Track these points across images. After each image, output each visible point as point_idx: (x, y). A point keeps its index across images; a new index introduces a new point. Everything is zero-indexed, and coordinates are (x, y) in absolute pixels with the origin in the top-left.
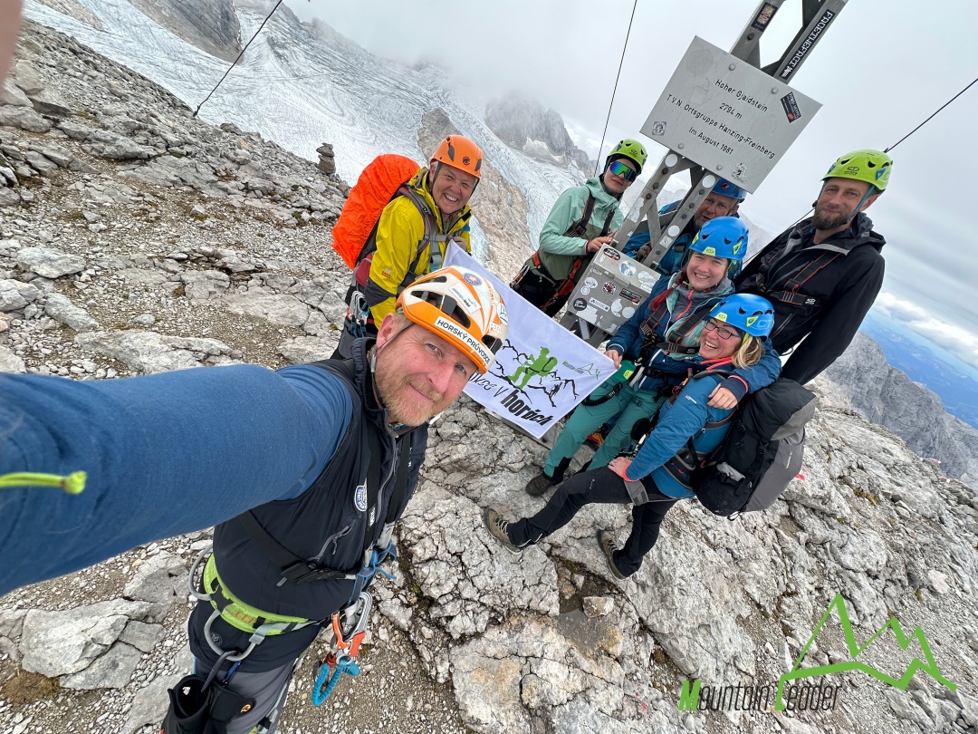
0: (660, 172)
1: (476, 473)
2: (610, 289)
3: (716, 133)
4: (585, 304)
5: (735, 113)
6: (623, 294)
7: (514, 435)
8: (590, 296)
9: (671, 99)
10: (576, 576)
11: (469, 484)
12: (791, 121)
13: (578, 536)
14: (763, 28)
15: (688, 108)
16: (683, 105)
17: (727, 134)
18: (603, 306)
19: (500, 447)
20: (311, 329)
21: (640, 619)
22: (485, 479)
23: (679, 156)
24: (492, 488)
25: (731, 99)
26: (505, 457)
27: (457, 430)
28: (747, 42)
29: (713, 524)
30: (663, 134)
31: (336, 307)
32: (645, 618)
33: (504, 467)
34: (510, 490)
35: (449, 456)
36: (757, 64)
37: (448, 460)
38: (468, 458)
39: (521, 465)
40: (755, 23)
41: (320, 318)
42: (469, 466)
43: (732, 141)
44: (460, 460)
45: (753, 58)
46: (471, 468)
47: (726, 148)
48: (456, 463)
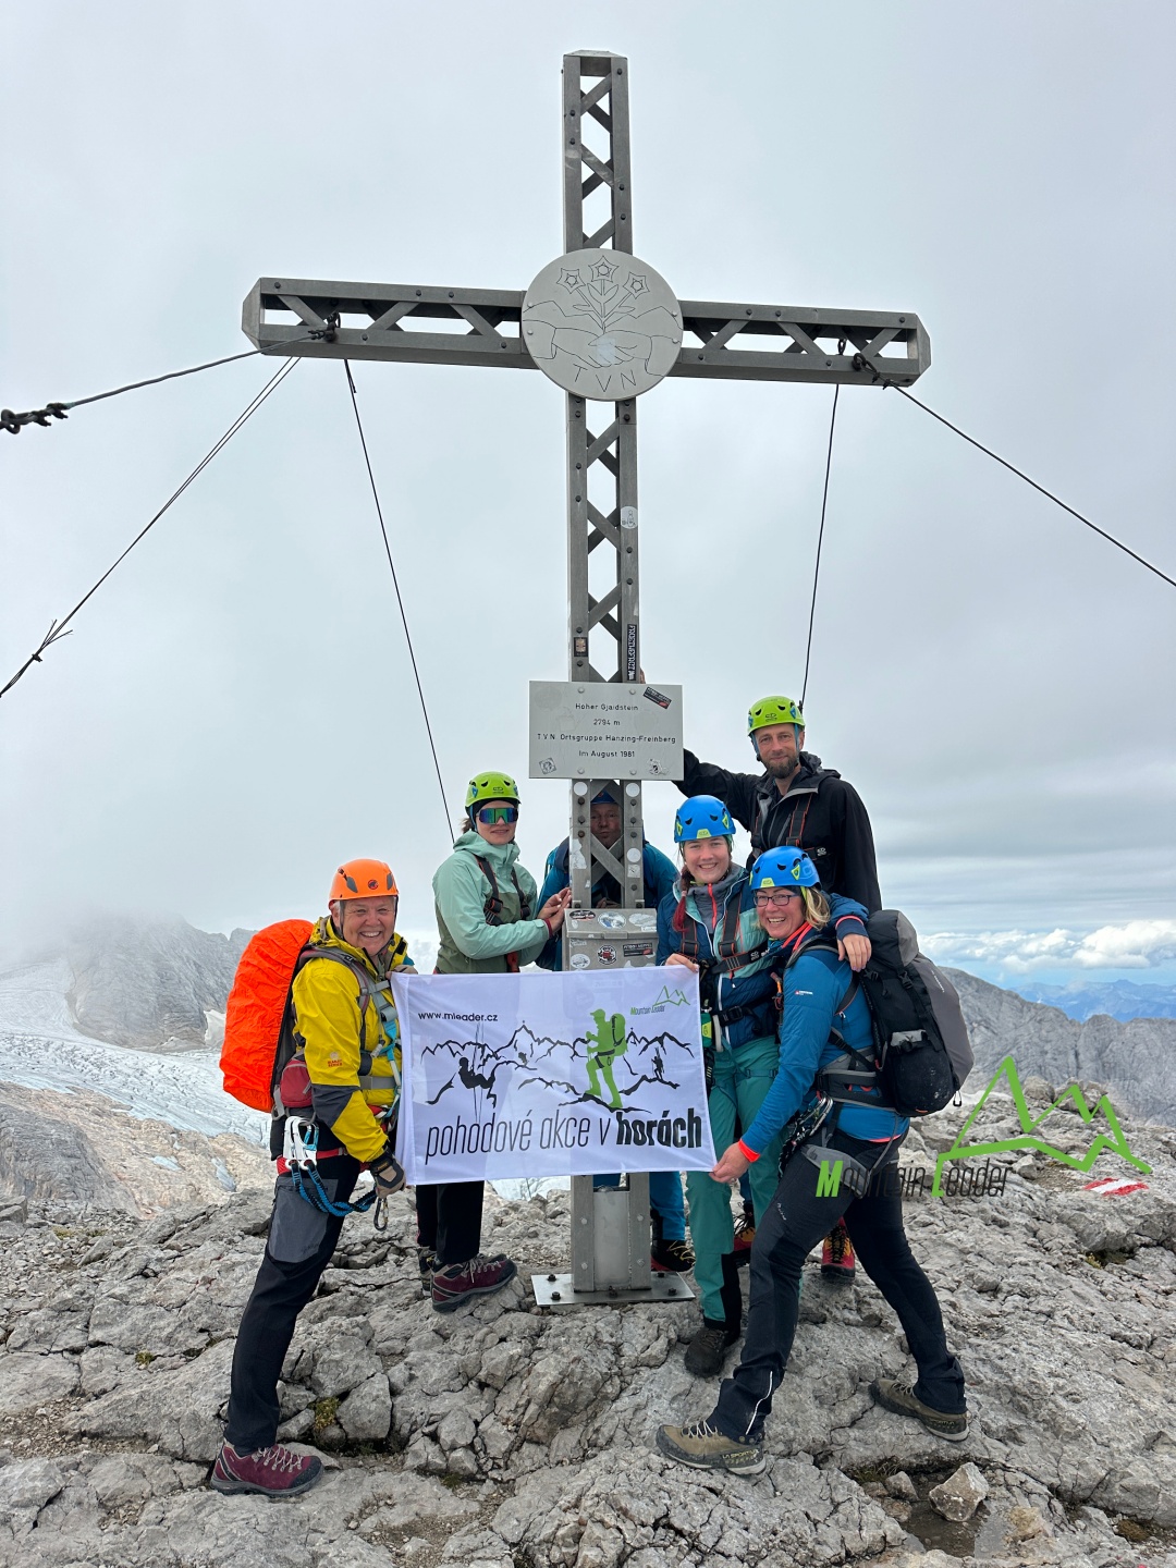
0: (578, 806)
1: (599, 1399)
2: (608, 956)
3: (607, 746)
5: (612, 722)
6: (627, 953)
7: (617, 1312)
9: (542, 737)
10: (891, 1479)
11: (597, 1431)
12: (666, 708)
13: (846, 1417)
14: (586, 654)
15: (563, 737)
16: (558, 736)
17: (617, 742)
19: (607, 1338)
20: (101, 1381)
21: (1051, 1488)
22: (619, 1405)
23: (585, 781)
24: (640, 1415)
25: (599, 713)
26: (626, 1349)
27: (514, 1349)
28: (580, 669)
29: (1051, 1303)
30: (555, 769)
31: (130, 1321)
32: (1055, 1481)
33: (637, 1365)
34: (674, 1399)
35: (529, 1402)
36: (601, 680)
37: (533, 1408)
38: (565, 1375)
39: (662, 1343)
40: (576, 653)
41: (108, 1354)
42: (576, 1395)
43: (627, 746)
44: (554, 1386)
45: (594, 677)
46: (583, 1398)
47: (626, 754)
48: (550, 1402)
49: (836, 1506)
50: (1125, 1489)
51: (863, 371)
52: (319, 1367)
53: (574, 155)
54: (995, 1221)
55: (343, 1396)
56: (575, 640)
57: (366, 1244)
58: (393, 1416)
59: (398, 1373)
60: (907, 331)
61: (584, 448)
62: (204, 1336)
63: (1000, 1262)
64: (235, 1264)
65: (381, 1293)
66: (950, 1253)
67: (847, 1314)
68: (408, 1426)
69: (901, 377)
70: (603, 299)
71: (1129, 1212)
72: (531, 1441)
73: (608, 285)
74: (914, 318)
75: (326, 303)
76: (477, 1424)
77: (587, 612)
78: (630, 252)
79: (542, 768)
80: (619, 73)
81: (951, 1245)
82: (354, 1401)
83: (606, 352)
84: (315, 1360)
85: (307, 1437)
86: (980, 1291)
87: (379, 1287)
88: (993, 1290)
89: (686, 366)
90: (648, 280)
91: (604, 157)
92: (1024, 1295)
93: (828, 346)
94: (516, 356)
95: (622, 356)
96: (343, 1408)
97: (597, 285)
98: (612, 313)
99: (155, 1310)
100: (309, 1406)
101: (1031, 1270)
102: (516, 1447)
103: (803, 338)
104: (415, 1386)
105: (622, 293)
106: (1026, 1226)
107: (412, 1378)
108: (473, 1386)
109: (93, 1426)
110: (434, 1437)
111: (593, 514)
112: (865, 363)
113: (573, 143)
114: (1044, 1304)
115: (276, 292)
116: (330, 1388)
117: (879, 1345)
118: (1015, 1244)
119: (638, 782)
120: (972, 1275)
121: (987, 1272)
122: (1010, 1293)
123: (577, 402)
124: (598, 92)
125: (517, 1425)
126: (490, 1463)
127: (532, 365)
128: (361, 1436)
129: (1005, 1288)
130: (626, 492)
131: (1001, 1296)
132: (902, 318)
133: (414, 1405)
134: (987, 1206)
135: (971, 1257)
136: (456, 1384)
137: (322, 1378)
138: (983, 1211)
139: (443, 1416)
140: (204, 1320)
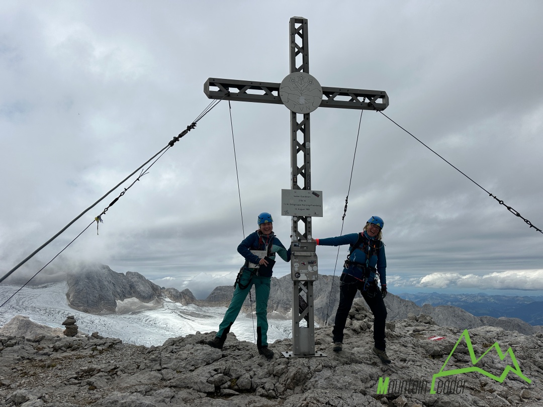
1: (306, 379)
2: (304, 264)
3: (302, 207)
4: (299, 274)
5: (304, 201)
6: (309, 263)
8: (299, 270)
9: (285, 204)
10: (382, 399)
11: (306, 386)
12: (318, 197)
13: (369, 385)
14: (296, 182)
15: (291, 204)
16: (289, 204)
17: (305, 206)
18: (305, 271)
19: (306, 365)
20: (169, 377)
21: (423, 402)
22: (311, 380)
23: (296, 217)
24: (317, 383)
25: (300, 198)
26: (311, 367)
27: (282, 366)
28: (295, 186)
30: (288, 213)
31: (173, 363)
32: (424, 401)
33: (315, 371)
34: (325, 379)
35: (288, 379)
36: (300, 189)
37: (289, 380)
38: (297, 372)
39: (321, 366)
40: (294, 182)
41: (170, 371)
42: (300, 377)
43: (308, 207)
44: (295, 374)
45: (299, 188)
46: (302, 378)
47: (307, 209)
48: (294, 379)
49: (370, 403)
50: (442, 402)
51: (371, 106)
52: (231, 371)
53: (293, 46)
54: (403, 345)
55: (238, 378)
56: (293, 178)
57: (230, 346)
58: (251, 384)
59: (252, 373)
60: (383, 95)
61: (295, 127)
62: (194, 367)
63: (406, 354)
64: (198, 350)
65: (239, 357)
66: (392, 351)
67: (367, 362)
68: (255, 386)
69: (381, 108)
70: (302, 86)
71: (441, 345)
72: (289, 389)
73: (303, 82)
74: (384, 92)
75: (225, 85)
76: (274, 385)
77: (296, 171)
78: (308, 73)
79: (285, 213)
80: (306, 23)
81: (392, 350)
82: (241, 379)
83: (302, 100)
84: (229, 370)
85: (230, 387)
86: (401, 361)
87: (238, 356)
88: (404, 360)
89: (324, 104)
90: (313, 81)
91: (301, 46)
92: (413, 361)
93: (361, 99)
94: (278, 101)
95: (307, 102)
96: (238, 381)
97: (300, 82)
98: (304, 90)
99: (179, 360)
100: (229, 381)
101: (415, 356)
102: (285, 390)
103: (354, 97)
104: (256, 376)
105: (307, 84)
106: (412, 347)
107: (255, 374)
108: (272, 376)
109: (174, 384)
110: (263, 388)
111: (298, 144)
112: (371, 104)
113: (293, 42)
114: (418, 363)
115: (213, 82)
116: (234, 376)
117: (376, 369)
118: (410, 350)
119: (311, 217)
120: (398, 357)
121: (403, 356)
122: (409, 361)
123: (294, 115)
124: (299, 28)
125: (285, 385)
126: (279, 394)
127: (282, 103)
128: (244, 388)
129: (408, 360)
130: (307, 138)
131: (407, 362)
132: (382, 92)
133: (256, 380)
134: (401, 341)
135: (398, 353)
136: (267, 376)
137: (232, 373)
138: (400, 342)
139: (265, 383)
140: (193, 363)
